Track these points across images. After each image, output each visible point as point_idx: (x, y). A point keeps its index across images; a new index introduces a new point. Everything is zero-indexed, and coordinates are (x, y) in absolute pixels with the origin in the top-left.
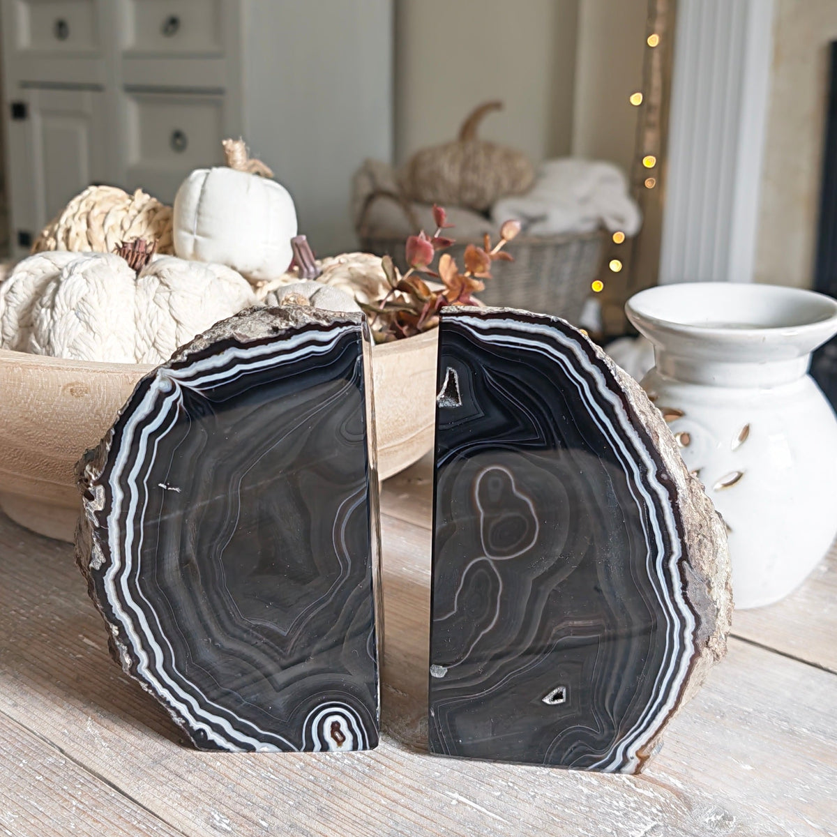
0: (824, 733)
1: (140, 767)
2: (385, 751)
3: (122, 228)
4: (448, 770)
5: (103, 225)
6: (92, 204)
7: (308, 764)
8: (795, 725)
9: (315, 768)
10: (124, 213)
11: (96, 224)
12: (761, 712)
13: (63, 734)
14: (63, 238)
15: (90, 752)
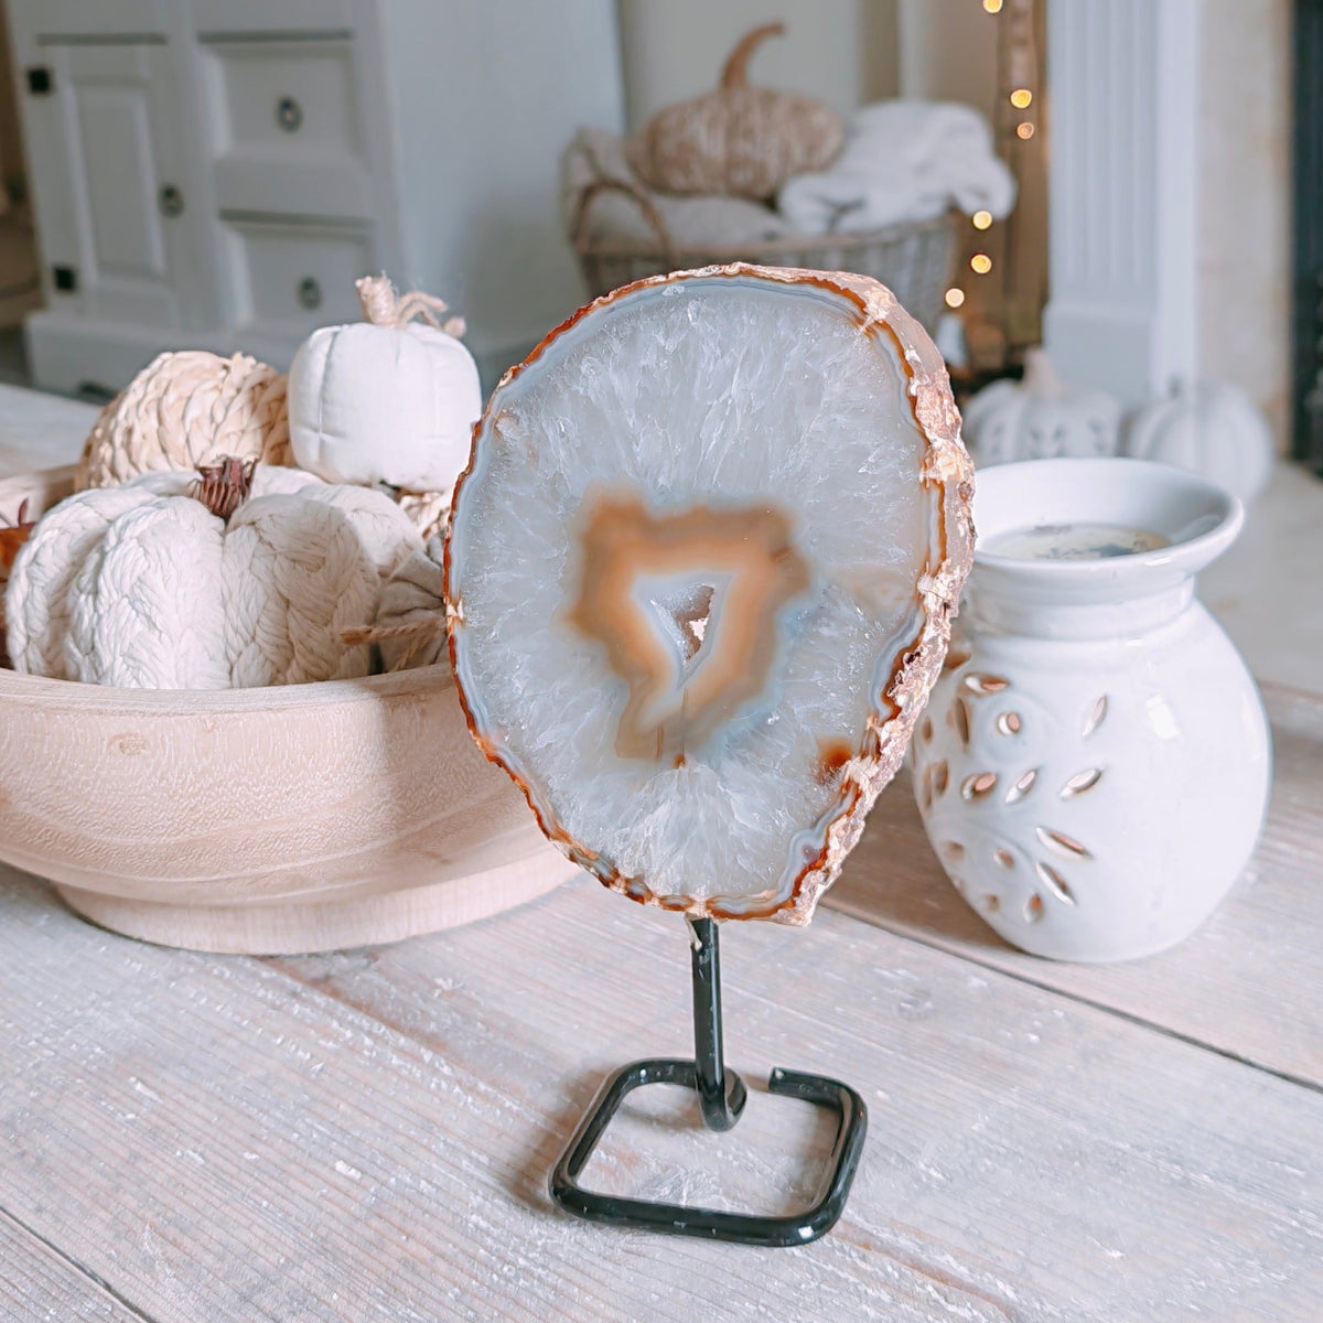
0: (1234, 1180)
1: (220, 1310)
2: (579, 1261)
3: (212, 419)
4: (671, 1289)
5: (183, 418)
6: (164, 384)
7: (464, 1291)
8: (1192, 1170)
9: (475, 1296)
10: (214, 395)
11: (171, 419)
12: (1142, 1150)
13: (110, 1257)
14: (122, 444)
15: (148, 1287)
